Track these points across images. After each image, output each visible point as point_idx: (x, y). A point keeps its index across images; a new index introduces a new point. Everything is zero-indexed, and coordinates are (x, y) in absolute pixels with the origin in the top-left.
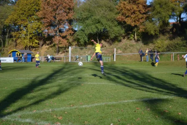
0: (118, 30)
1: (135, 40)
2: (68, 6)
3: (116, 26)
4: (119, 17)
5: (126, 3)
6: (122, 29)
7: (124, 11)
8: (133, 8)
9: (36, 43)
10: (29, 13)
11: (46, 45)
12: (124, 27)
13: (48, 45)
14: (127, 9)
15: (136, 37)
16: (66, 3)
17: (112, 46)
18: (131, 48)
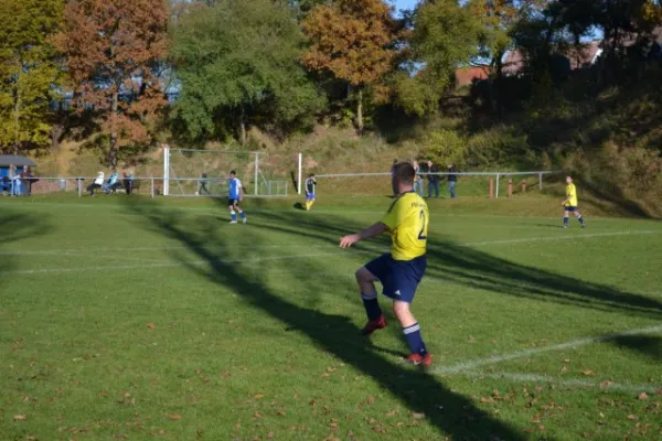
0: (307, 96)
1: (356, 127)
2: (151, 18)
3: (301, 85)
4: (312, 55)
5: (331, 13)
6: (319, 95)
7: (326, 37)
8: (355, 30)
9: (43, 133)
10: (23, 37)
11: (68, 141)
12: (325, 87)
13: (77, 138)
14: (337, 32)
15: (360, 120)
16: (143, 9)
17: (284, 145)
18: (349, 153)
